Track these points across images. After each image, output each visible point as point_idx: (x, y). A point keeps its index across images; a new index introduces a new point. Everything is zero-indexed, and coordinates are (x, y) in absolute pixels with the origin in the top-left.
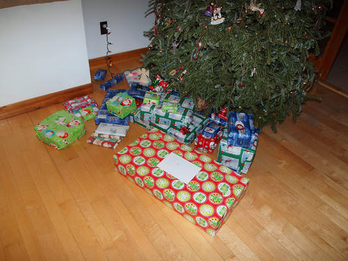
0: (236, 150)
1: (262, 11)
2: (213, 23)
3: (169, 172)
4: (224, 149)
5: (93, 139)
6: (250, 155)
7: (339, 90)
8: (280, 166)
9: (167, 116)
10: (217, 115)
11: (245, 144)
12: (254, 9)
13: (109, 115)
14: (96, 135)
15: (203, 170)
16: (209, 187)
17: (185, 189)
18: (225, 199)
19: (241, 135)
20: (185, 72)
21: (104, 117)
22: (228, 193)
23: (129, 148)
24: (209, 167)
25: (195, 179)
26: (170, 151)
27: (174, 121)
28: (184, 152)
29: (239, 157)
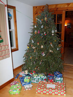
0: (59, 79)
1: (52, 51)
2: (43, 56)
3: (50, 87)
4: (57, 79)
5: (25, 89)
6: (62, 79)
7: (66, 64)
8: (67, 80)
9: (41, 78)
10: (49, 75)
11: (60, 77)
12: (50, 51)
13: (25, 83)
14: (25, 88)
15: (56, 85)
16: (59, 87)
17: (55, 89)
18: (64, 87)
19: (60, 75)
20: (39, 68)
21: (24, 83)
22: (63, 86)
23: (38, 86)
24: (56, 84)
25: (56, 87)
26: (47, 84)
27: (42, 78)
28: (50, 83)
29: (60, 80)
